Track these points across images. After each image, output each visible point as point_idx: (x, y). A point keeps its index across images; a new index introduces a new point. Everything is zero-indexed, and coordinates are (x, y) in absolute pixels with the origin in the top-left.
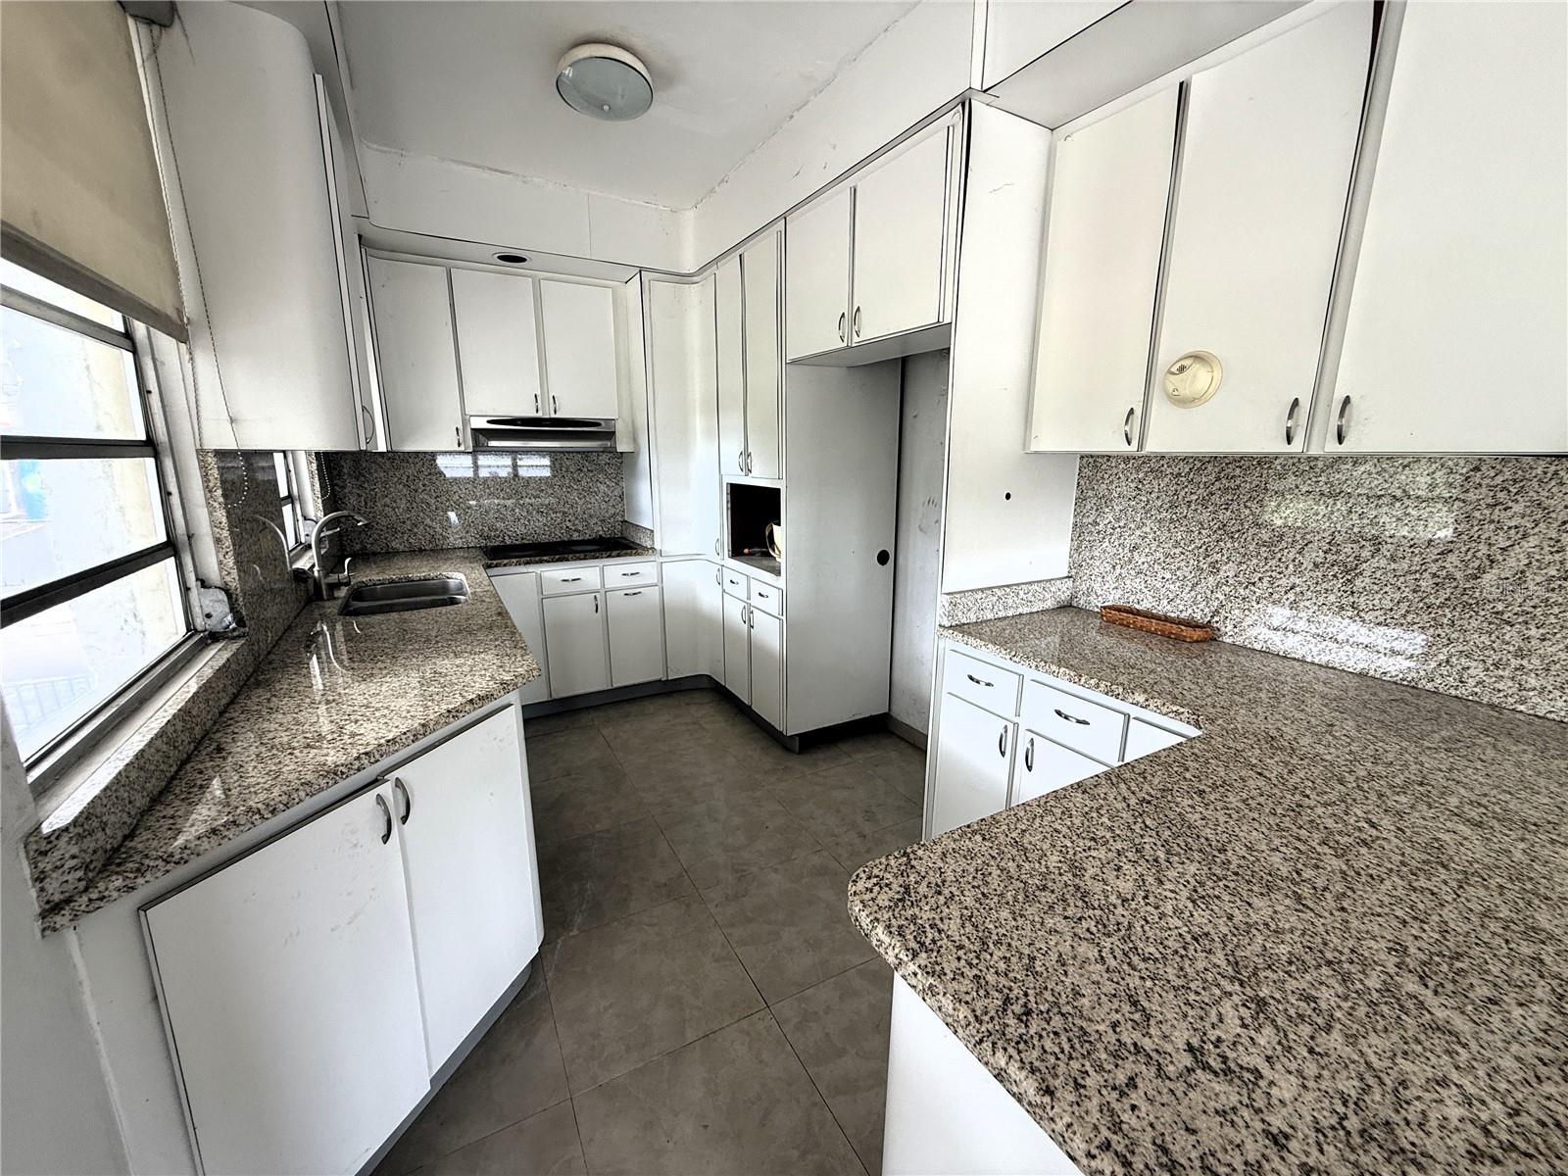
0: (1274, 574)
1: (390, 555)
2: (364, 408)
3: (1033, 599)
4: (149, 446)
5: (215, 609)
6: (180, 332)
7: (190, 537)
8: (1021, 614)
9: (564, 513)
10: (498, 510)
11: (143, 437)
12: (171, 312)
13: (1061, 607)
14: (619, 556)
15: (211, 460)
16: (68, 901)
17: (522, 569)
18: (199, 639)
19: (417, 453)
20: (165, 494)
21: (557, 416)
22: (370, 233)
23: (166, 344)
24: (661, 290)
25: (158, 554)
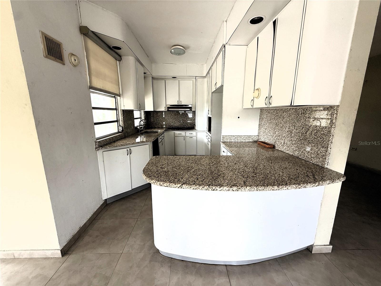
0: (282, 134)
1: (155, 128)
2: (139, 104)
3: (246, 139)
4: (116, 109)
5: (121, 129)
6: (119, 96)
7: (119, 120)
8: (242, 142)
9: (183, 122)
10: (172, 121)
11: (115, 108)
12: (118, 93)
13: (254, 142)
14: (189, 130)
15: (122, 111)
16: (97, 148)
17: (172, 131)
18: (119, 132)
19: (159, 111)
20: (117, 115)
21: (181, 104)
22: (153, 77)
23: (118, 97)
24: (199, 80)
25: (115, 122)
